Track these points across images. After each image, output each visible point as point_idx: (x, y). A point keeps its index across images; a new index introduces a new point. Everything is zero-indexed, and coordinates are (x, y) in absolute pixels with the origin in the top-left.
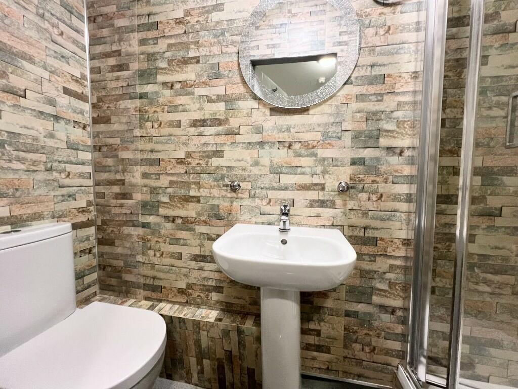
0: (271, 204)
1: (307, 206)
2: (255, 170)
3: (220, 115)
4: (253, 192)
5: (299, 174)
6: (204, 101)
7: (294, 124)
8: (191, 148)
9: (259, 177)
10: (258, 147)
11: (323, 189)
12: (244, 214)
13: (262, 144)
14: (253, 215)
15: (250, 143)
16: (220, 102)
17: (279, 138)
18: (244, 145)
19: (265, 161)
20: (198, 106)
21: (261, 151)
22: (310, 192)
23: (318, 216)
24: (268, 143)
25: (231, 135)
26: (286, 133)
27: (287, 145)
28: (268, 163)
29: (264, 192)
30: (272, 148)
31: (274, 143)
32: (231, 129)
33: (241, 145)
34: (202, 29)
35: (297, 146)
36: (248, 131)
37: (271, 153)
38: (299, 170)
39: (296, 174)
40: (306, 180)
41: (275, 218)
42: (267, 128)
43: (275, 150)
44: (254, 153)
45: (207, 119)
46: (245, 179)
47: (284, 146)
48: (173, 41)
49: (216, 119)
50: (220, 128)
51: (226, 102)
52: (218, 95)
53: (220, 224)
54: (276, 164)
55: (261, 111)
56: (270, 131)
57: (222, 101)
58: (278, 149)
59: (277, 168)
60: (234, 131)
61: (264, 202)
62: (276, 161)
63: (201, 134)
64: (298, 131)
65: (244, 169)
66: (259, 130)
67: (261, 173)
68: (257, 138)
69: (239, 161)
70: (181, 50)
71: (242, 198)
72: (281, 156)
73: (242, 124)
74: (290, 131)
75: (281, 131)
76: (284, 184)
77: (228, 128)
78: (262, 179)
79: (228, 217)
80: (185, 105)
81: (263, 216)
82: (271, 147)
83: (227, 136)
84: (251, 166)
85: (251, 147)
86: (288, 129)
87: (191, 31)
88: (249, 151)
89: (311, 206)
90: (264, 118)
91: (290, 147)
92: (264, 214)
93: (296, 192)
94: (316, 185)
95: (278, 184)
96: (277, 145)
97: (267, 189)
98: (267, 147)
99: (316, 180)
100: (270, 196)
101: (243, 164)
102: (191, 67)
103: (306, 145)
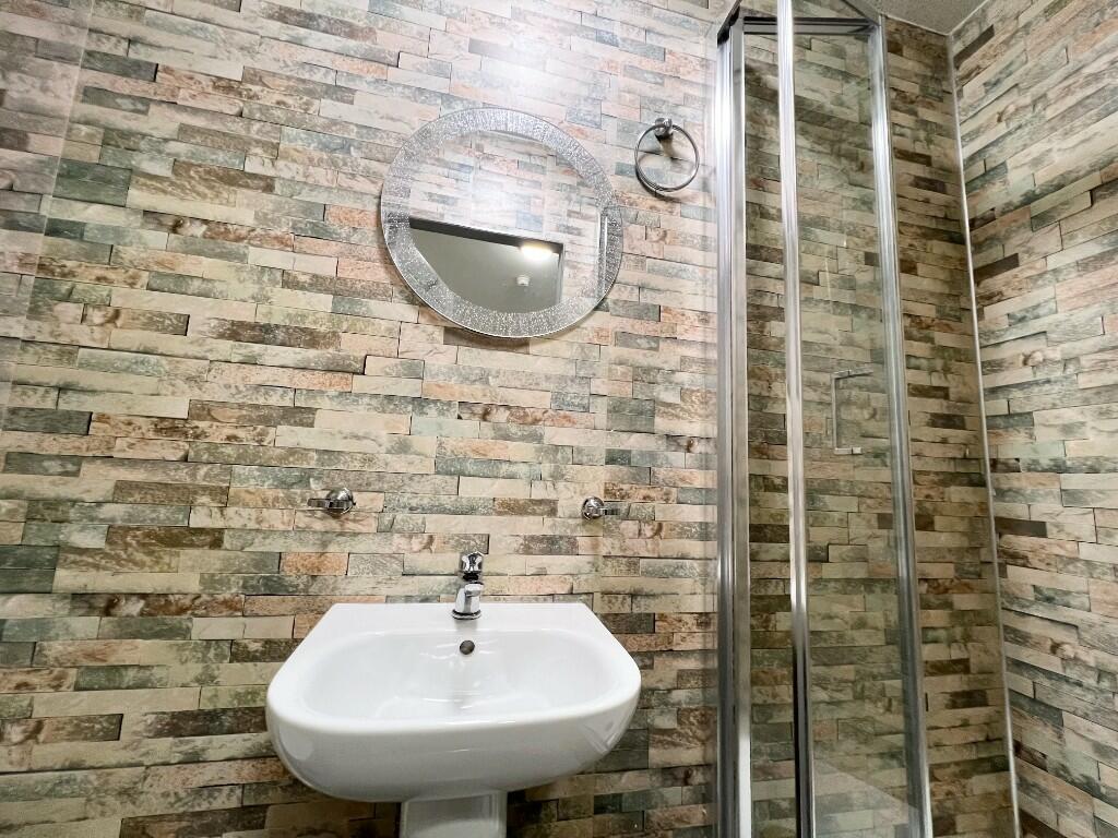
0: (433, 547)
1: (517, 552)
2: (399, 463)
3: (315, 322)
4: (387, 518)
5: (504, 478)
6: (274, 282)
7: (496, 369)
8: (214, 392)
9: (407, 481)
10: (410, 408)
11: (553, 512)
12: (356, 576)
13: (420, 403)
14: (382, 576)
15: (390, 398)
16: (320, 291)
17: (462, 394)
18: (374, 402)
19: (426, 443)
20: (252, 289)
21: (417, 419)
22: (525, 519)
23: (541, 573)
24: (435, 402)
25: (340, 374)
26: (478, 386)
27: (479, 410)
28: (432, 450)
29: (418, 518)
30: (443, 414)
31: (449, 403)
32: (343, 359)
33: (366, 400)
34: (290, 123)
35: (501, 416)
36: (387, 370)
37: (440, 426)
38: (504, 468)
39: (496, 477)
40: (518, 491)
41: (440, 584)
42: (434, 370)
43: (451, 419)
44: (401, 422)
45: (277, 326)
46: (368, 484)
47: (473, 414)
48: (199, 122)
49: (303, 330)
50: (312, 353)
51: (335, 294)
52: (315, 276)
53: (281, 610)
54: (453, 452)
55: (424, 331)
56: (442, 377)
57: (327, 291)
58: (459, 418)
59: (453, 460)
60: (351, 364)
61: (416, 544)
62: (450, 444)
63: (251, 361)
64: (507, 384)
65: (368, 459)
66: (415, 371)
67: (412, 470)
68: (409, 388)
69: (357, 437)
70: (220, 148)
71: (355, 534)
72: (466, 434)
73: (373, 353)
74: (487, 382)
75: (467, 379)
76: (469, 500)
77: (334, 357)
78: (416, 487)
79: (307, 587)
80: (209, 280)
81: (408, 579)
82: (441, 413)
83: (329, 374)
84: (389, 452)
85: (392, 407)
86: (483, 378)
87: (258, 116)
88: (386, 416)
89: (527, 551)
90: (430, 347)
91: (485, 416)
92: (414, 575)
93: (495, 518)
94: (541, 502)
95: (453, 498)
96: (456, 410)
97: (424, 510)
98: (432, 411)
99: (539, 493)
100: (430, 528)
101: (367, 446)
102: (243, 195)
103: (520, 415)
